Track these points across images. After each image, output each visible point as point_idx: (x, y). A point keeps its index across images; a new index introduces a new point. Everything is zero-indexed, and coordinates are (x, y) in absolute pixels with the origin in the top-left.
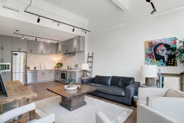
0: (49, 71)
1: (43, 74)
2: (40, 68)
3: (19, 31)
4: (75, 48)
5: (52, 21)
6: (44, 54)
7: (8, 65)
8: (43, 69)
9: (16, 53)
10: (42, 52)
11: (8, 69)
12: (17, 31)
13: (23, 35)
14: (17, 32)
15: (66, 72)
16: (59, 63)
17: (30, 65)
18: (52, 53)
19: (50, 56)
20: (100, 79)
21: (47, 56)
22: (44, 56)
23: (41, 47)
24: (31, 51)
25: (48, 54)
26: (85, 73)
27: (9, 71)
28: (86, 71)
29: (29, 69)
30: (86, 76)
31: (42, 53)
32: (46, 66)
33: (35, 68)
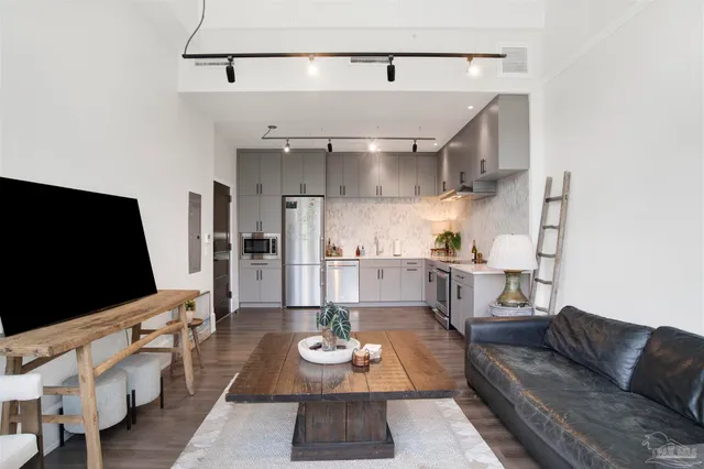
0: (405, 264)
1: (381, 274)
2: (378, 253)
3: (275, 127)
4: (483, 161)
5: (349, 58)
6: (392, 199)
7: (274, 241)
8: (388, 254)
9: (293, 200)
10: (379, 190)
11: (274, 251)
12: (270, 127)
13: (288, 139)
14: (273, 133)
15: (450, 273)
16: (448, 234)
17: (343, 242)
18: (418, 191)
19: (417, 205)
20: (572, 333)
21: (401, 207)
22: (390, 205)
23: (378, 173)
24: (343, 191)
25: (405, 199)
26: (513, 287)
27: (274, 257)
28: (517, 274)
29: (339, 255)
30: (513, 301)
31: (379, 196)
32: (398, 243)
33: (358, 253)
